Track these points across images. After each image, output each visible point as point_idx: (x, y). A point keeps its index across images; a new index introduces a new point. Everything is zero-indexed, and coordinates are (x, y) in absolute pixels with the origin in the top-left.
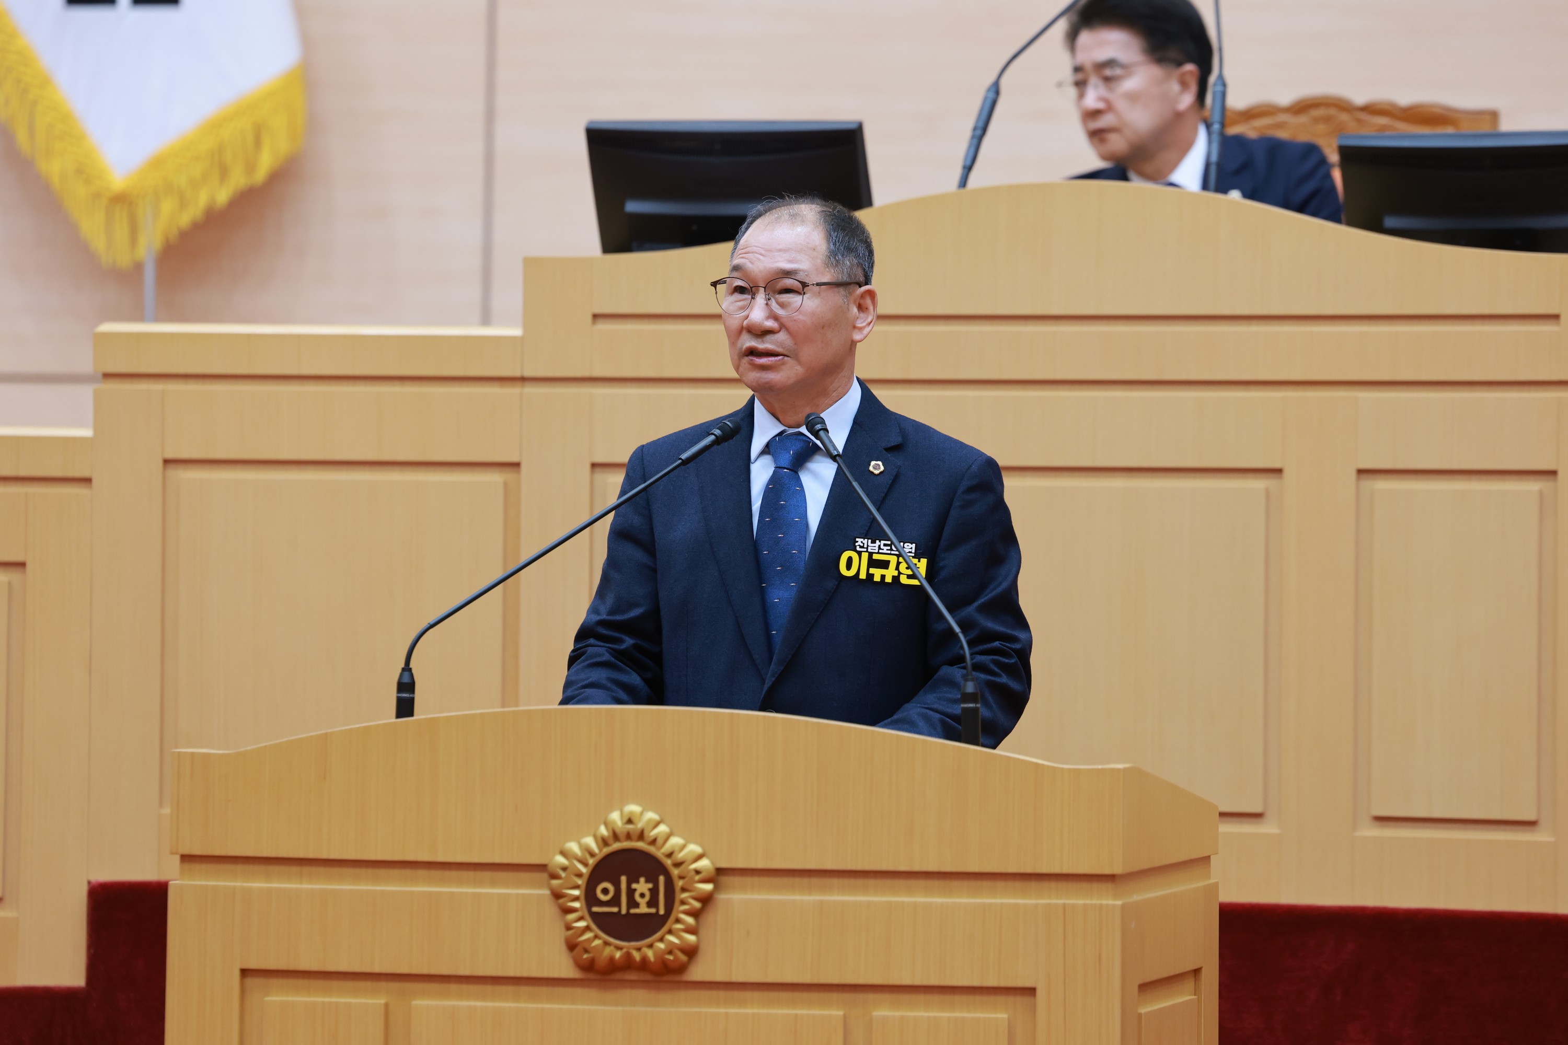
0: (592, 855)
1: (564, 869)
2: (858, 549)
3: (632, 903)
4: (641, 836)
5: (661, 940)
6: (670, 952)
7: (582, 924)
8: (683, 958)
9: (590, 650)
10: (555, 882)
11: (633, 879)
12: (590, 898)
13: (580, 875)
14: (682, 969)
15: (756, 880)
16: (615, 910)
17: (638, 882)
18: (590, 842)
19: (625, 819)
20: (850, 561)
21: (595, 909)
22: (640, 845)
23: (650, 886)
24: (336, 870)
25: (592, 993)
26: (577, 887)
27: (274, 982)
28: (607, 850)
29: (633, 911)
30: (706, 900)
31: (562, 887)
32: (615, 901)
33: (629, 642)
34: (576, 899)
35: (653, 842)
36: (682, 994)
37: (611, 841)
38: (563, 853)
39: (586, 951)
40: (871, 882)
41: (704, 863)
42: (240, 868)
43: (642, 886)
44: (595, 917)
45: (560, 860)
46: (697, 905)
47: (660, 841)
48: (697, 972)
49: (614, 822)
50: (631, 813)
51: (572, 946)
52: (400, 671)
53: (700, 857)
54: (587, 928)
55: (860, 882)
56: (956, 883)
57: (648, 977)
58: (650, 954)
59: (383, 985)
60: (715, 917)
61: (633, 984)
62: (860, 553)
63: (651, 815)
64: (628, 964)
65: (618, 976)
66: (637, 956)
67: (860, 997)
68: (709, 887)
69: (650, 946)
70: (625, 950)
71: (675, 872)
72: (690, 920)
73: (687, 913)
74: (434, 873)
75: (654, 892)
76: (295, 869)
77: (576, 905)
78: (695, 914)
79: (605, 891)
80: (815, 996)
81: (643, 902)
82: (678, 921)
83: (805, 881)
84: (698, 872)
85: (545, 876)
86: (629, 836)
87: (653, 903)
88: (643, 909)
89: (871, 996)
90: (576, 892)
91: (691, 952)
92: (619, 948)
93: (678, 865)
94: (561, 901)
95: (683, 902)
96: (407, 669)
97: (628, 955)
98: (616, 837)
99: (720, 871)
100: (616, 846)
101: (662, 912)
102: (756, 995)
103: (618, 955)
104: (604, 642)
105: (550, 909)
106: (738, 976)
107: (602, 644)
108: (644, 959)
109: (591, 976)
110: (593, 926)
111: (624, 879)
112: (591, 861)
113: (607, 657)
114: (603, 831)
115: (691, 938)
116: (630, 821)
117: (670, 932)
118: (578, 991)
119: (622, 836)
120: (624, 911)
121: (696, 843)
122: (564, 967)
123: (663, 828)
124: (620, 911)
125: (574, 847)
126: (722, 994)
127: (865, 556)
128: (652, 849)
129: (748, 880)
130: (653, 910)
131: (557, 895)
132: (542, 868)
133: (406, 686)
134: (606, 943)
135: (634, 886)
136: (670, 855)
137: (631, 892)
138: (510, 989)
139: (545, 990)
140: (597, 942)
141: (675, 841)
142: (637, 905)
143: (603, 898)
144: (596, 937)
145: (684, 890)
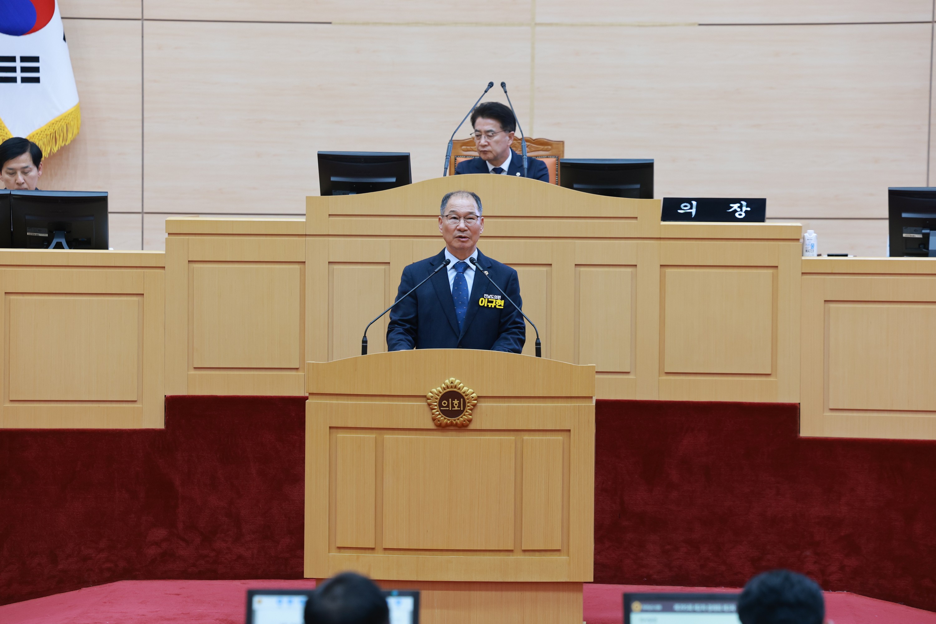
0: (440, 393)
1: (432, 397)
2: (485, 297)
3: (453, 407)
4: (455, 387)
5: (462, 417)
6: (464, 421)
7: (438, 413)
8: (468, 422)
9: (396, 328)
10: (429, 401)
11: (452, 400)
12: (440, 405)
13: (437, 399)
14: (467, 426)
15: (489, 399)
16: (448, 409)
17: (455, 401)
18: (439, 389)
19: (450, 382)
20: (482, 301)
21: (441, 409)
22: (455, 390)
23: (458, 402)
24: (359, 398)
25: (439, 433)
26: (436, 402)
27: (339, 430)
28: (445, 391)
29: (453, 409)
30: (474, 405)
31: (431, 402)
32: (448, 406)
33: (408, 326)
34: (436, 406)
35: (459, 389)
36: (466, 433)
37: (446, 389)
38: (431, 392)
39: (439, 421)
40: (523, 400)
41: (474, 395)
42: (328, 397)
43: (456, 402)
44: (441, 410)
45: (430, 394)
46: (472, 407)
47: (461, 388)
48: (472, 426)
49: (447, 383)
50: (452, 380)
51: (434, 420)
52: (363, 337)
53: (473, 393)
54: (439, 414)
55: (520, 400)
56: (547, 400)
57: (457, 428)
58: (458, 421)
59: (375, 431)
60: (477, 411)
61: (452, 430)
62: (485, 299)
63: (458, 381)
64: (452, 424)
65: (448, 428)
66: (454, 422)
67: (519, 433)
68: (476, 402)
69: (458, 419)
70: (451, 420)
71: (466, 397)
72: (470, 411)
73: (469, 409)
74: (390, 398)
75: (460, 403)
76: (346, 397)
77: (436, 407)
78: (471, 410)
79: (445, 403)
80: (506, 433)
81: (456, 406)
82: (467, 412)
83: (503, 399)
84: (472, 397)
85: (425, 399)
86: (452, 387)
87: (459, 406)
88: (456, 408)
89: (522, 433)
90: (436, 404)
91: (470, 421)
92: (448, 420)
93: (466, 395)
94: (431, 406)
95: (468, 406)
96: (365, 336)
97: (452, 422)
98: (448, 387)
99: (479, 397)
100: (448, 390)
101: (462, 409)
102: (489, 433)
103: (449, 422)
104: (400, 326)
105: (427, 409)
106: (484, 428)
107: (400, 327)
108: (457, 423)
109: (440, 428)
110: (441, 413)
111: (450, 399)
112: (440, 395)
113: (402, 331)
114: (443, 385)
115: (471, 417)
116: (452, 383)
117: (464, 415)
118: (435, 432)
119: (450, 387)
120: (450, 409)
121: (471, 389)
122: (431, 425)
123: (461, 385)
124: (449, 409)
125: (434, 390)
126: (478, 433)
127: (486, 299)
128: (459, 391)
129: (486, 400)
130: (459, 409)
131: (429, 405)
132: (425, 396)
133: (365, 342)
134: (445, 418)
135: (453, 402)
136: (464, 393)
137: (452, 403)
138: (414, 432)
139: (425, 432)
140: (442, 418)
141: (465, 388)
142: (454, 407)
143: (444, 405)
144: (442, 417)
145: (468, 403)
